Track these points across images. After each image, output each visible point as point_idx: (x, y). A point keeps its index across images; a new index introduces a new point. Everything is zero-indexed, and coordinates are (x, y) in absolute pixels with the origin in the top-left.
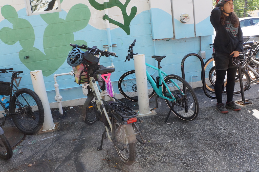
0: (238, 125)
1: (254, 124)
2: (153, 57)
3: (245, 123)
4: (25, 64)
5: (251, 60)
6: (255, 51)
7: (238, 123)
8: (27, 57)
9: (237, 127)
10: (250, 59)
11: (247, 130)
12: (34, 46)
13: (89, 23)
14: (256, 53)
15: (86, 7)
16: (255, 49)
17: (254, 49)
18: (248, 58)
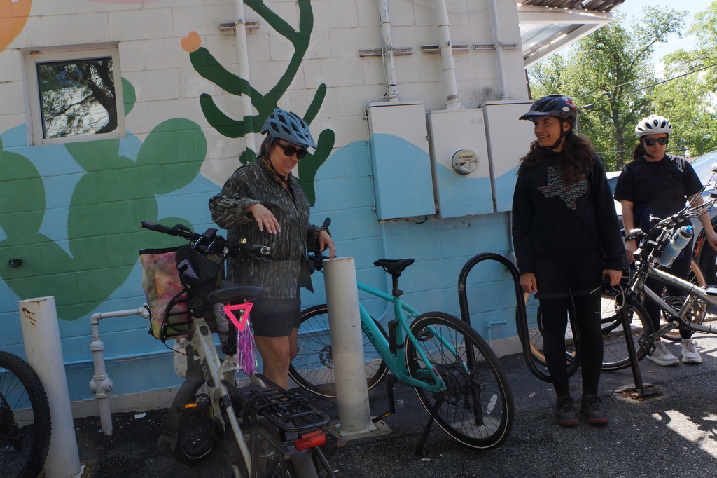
0: (632, 456)
1: (678, 454)
2: (377, 264)
3: (651, 450)
4: (9, 284)
5: (649, 269)
6: (656, 244)
7: (631, 450)
8: (18, 263)
9: (628, 464)
10: (645, 266)
11: (660, 472)
12: (39, 232)
13: (200, 172)
14: (661, 249)
15: (196, 128)
16: (658, 239)
17: (655, 241)
18: (640, 266)
